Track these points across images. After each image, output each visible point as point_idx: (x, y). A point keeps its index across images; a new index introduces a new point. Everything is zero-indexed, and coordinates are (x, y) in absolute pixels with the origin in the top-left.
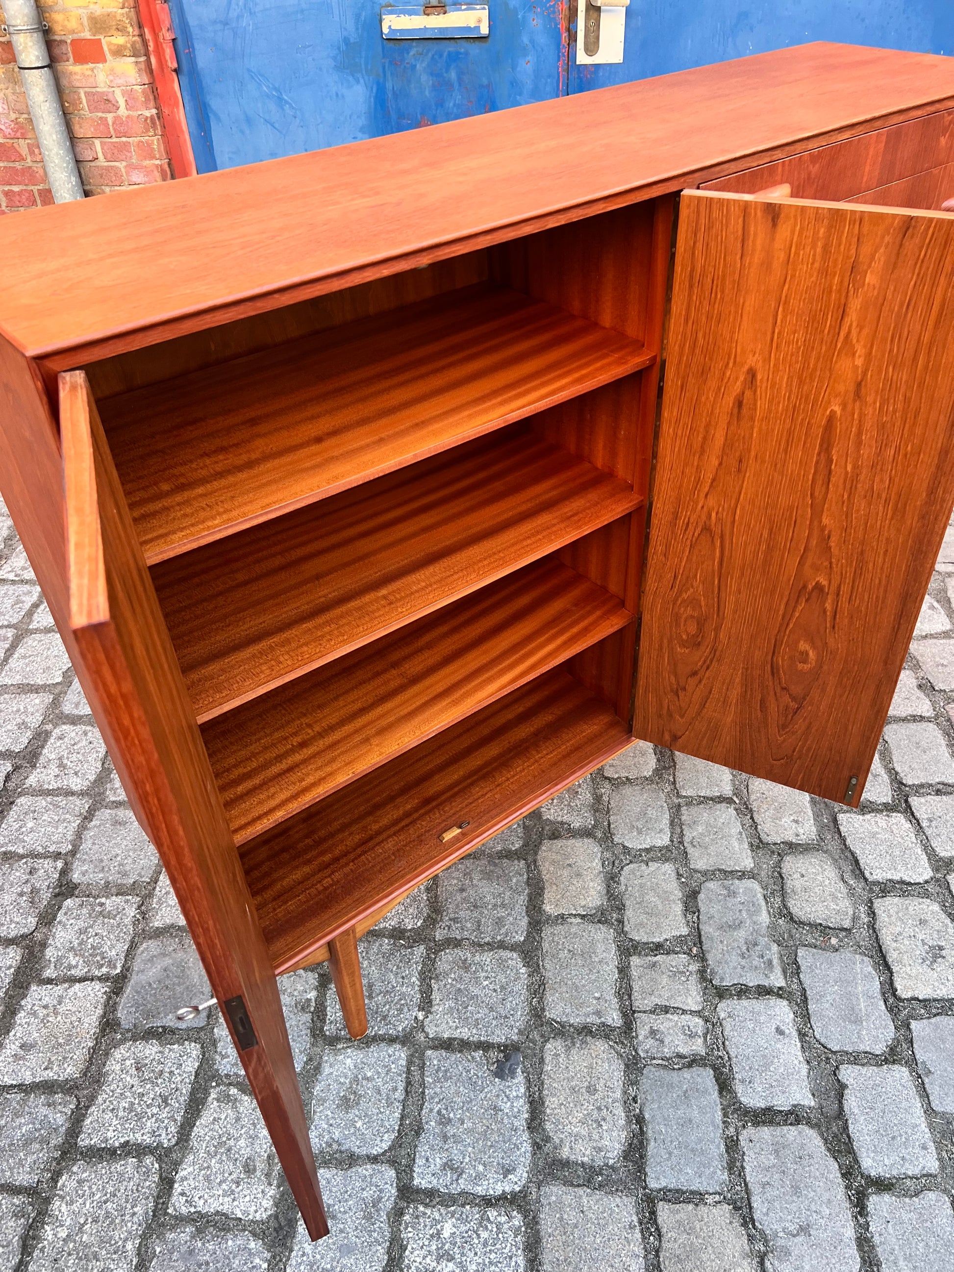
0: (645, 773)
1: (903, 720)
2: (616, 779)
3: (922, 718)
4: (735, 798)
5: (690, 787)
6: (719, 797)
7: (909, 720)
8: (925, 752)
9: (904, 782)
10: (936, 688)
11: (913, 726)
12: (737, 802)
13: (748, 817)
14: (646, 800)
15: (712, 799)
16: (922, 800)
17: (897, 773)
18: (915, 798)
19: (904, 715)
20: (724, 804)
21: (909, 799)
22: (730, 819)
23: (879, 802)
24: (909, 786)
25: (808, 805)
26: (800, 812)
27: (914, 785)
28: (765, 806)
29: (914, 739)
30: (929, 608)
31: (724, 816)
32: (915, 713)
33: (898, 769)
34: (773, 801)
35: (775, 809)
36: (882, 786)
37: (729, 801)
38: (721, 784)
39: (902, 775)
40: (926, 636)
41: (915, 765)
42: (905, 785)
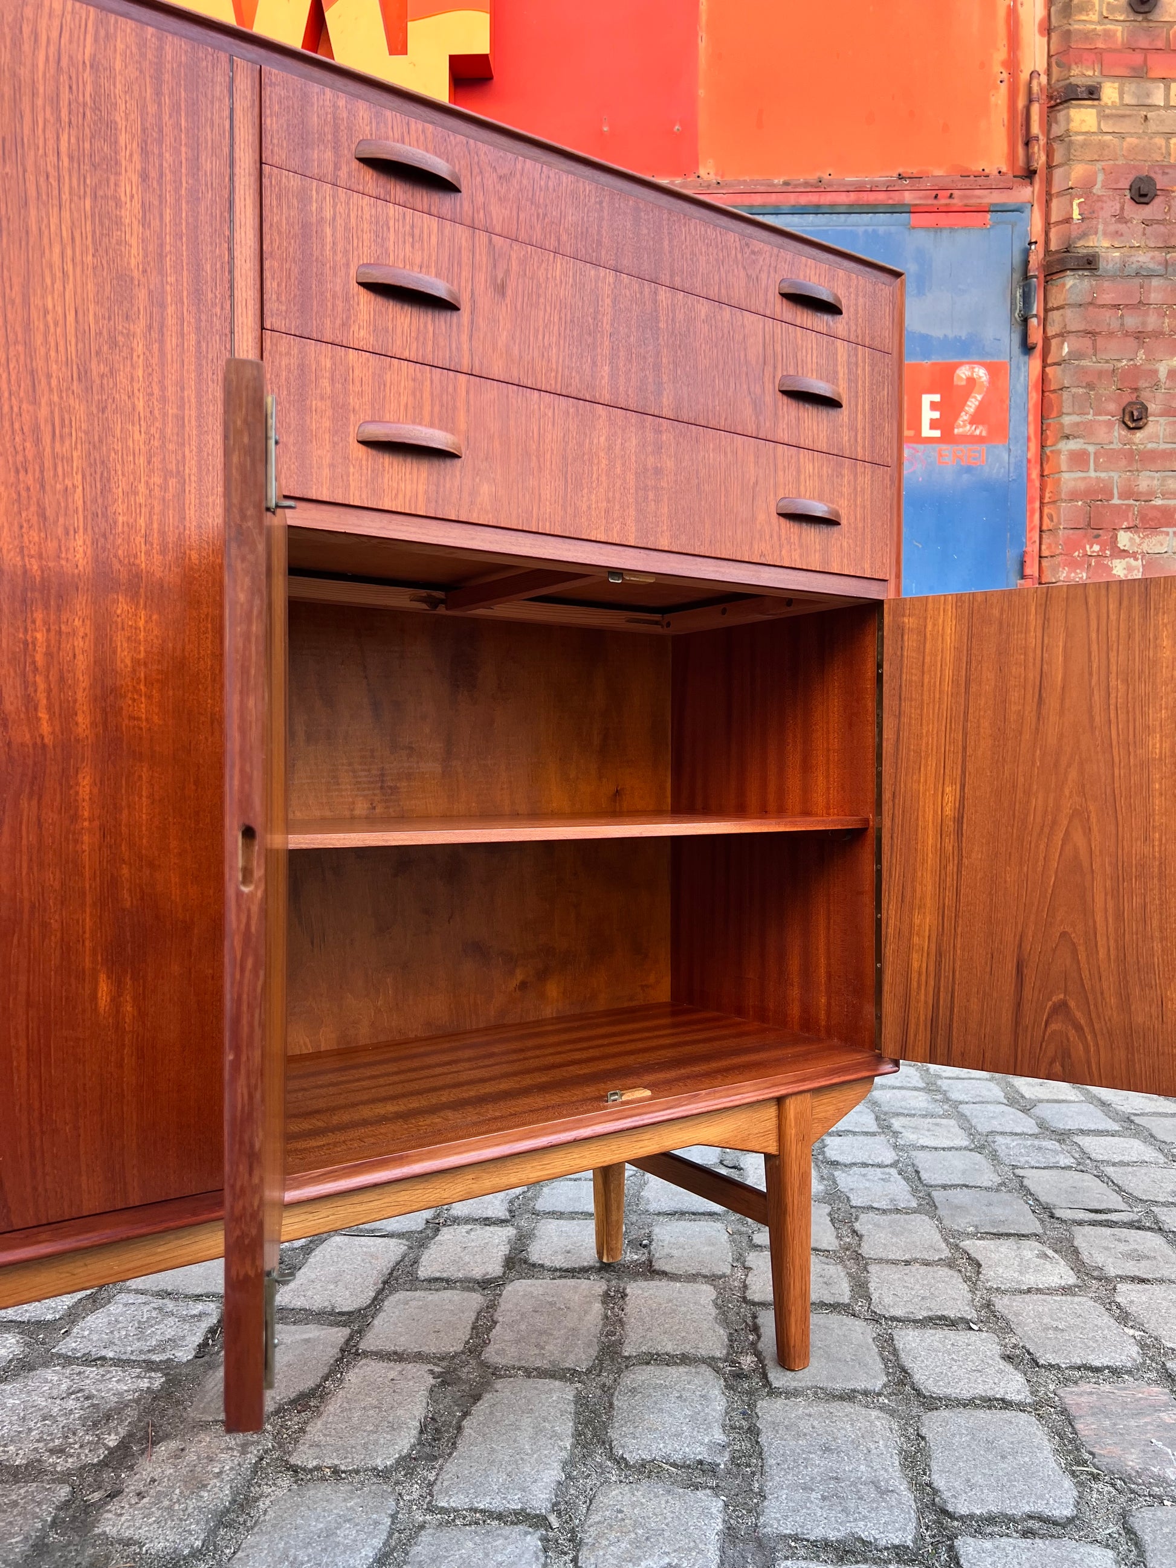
0: (379, 1461)
1: (965, 1406)
2: (311, 1471)
3: (1006, 1404)
4: (553, 1519)
5: (461, 1490)
6: (516, 1513)
7: (977, 1406)
8: (1003, 1457)
9: (950, 1508)
10: (1041, 1362)
11: (983, 1415)
12: (555, 1525)
13: (568, 1558)
14: (352, 1508)
15: (500, 1517)
16: (988, 1544)
17: (936, 1492)
18: (970, 1540)
19: (966, 1395)
20: (522, 1527)
21: (957, 1543)
22: (520, 1556)
23: (883, 1543)
24: (961, 1518)
25: (714, 1538)
26: (690, 1550)
27: (972, 1516)
28: (612, 1536)
29: (983, 1435)
30: (1038, 1256)
31: (510, 1548)
32: (990, 1393)
33: (939, 1482)
34: (636, 1525)
35: (631, 1543)
36: (896, 1512)
37: (538, 1521)
38: (534, 1487)
39: (946, 1495)
40: (1029, 1291)
41: (979, 1479)
42: (951, 1516)
